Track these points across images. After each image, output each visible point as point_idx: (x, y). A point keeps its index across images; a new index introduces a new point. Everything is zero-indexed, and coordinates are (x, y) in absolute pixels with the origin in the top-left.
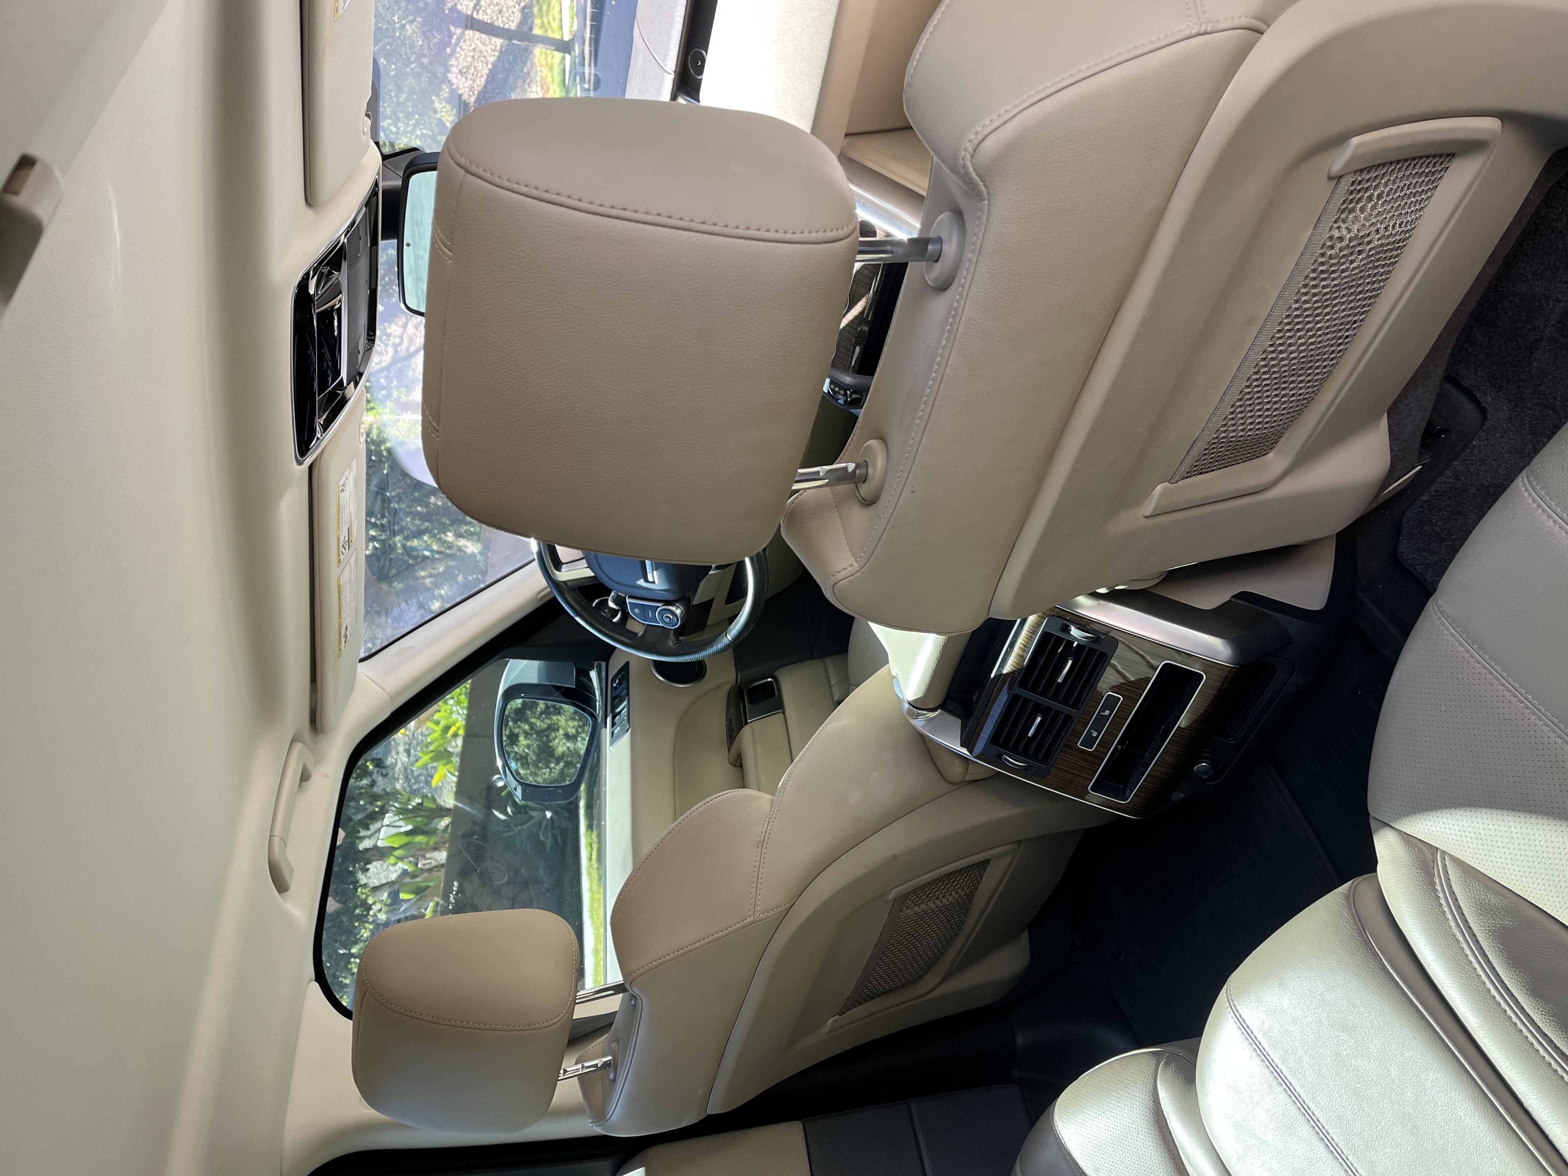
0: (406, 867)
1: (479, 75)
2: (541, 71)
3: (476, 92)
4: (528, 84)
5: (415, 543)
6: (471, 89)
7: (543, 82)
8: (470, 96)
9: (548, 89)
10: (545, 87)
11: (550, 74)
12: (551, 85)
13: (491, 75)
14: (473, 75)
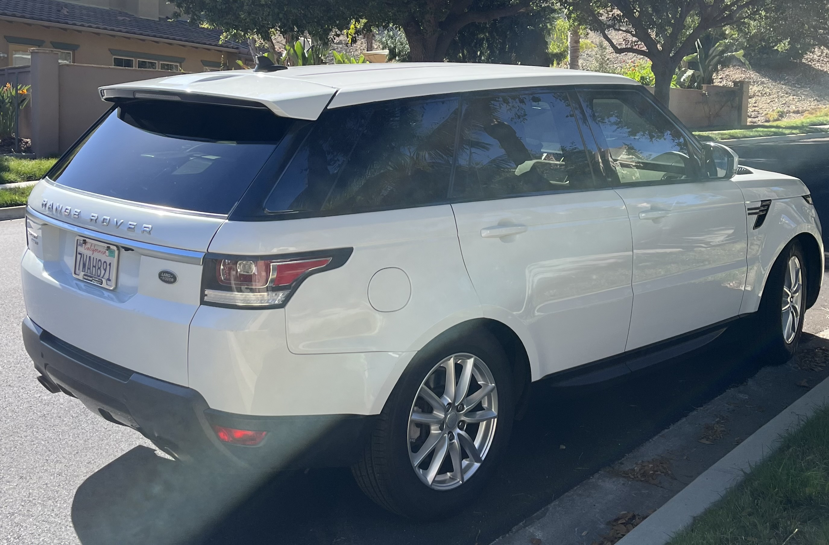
0: (284, 55)
1: (823, 65)
2: (826, 108)
3: (810, 63)
4: (816, 99)
5: (485, 45)
6: (812, 60)
7: (818, 110)
8: (807, 59)
9: (812, 114)
10: (813, 111)
11: (822, 114)
12: (814, 115)
13: (823, 73)
14: (822, 60)
